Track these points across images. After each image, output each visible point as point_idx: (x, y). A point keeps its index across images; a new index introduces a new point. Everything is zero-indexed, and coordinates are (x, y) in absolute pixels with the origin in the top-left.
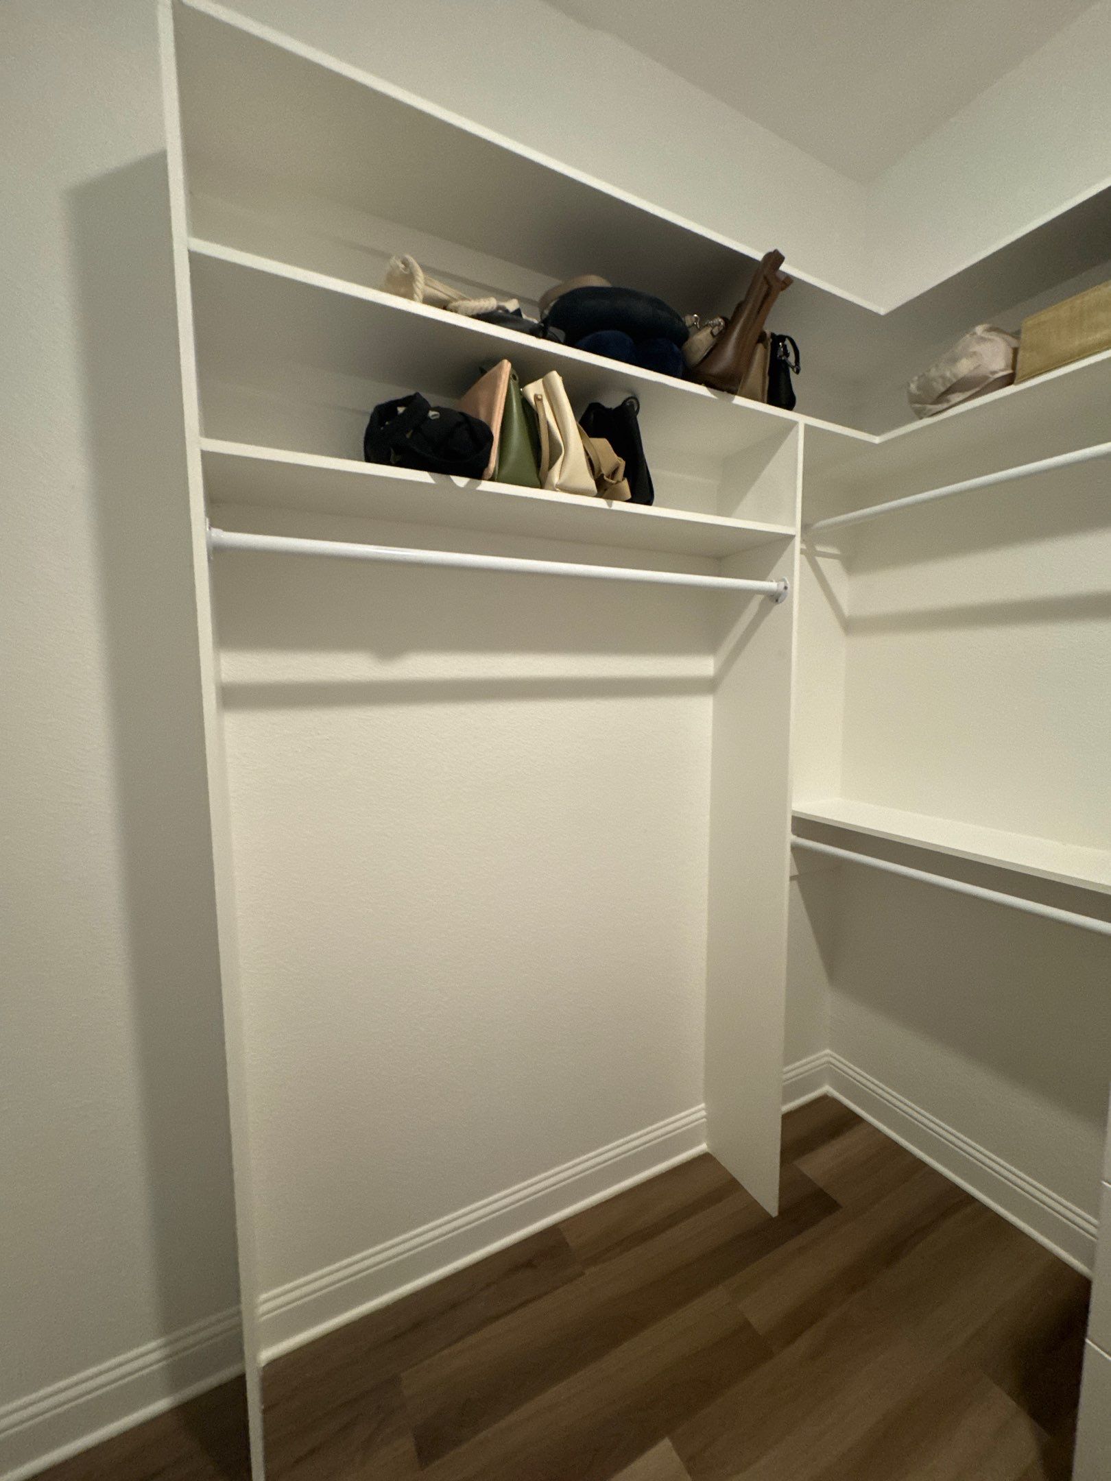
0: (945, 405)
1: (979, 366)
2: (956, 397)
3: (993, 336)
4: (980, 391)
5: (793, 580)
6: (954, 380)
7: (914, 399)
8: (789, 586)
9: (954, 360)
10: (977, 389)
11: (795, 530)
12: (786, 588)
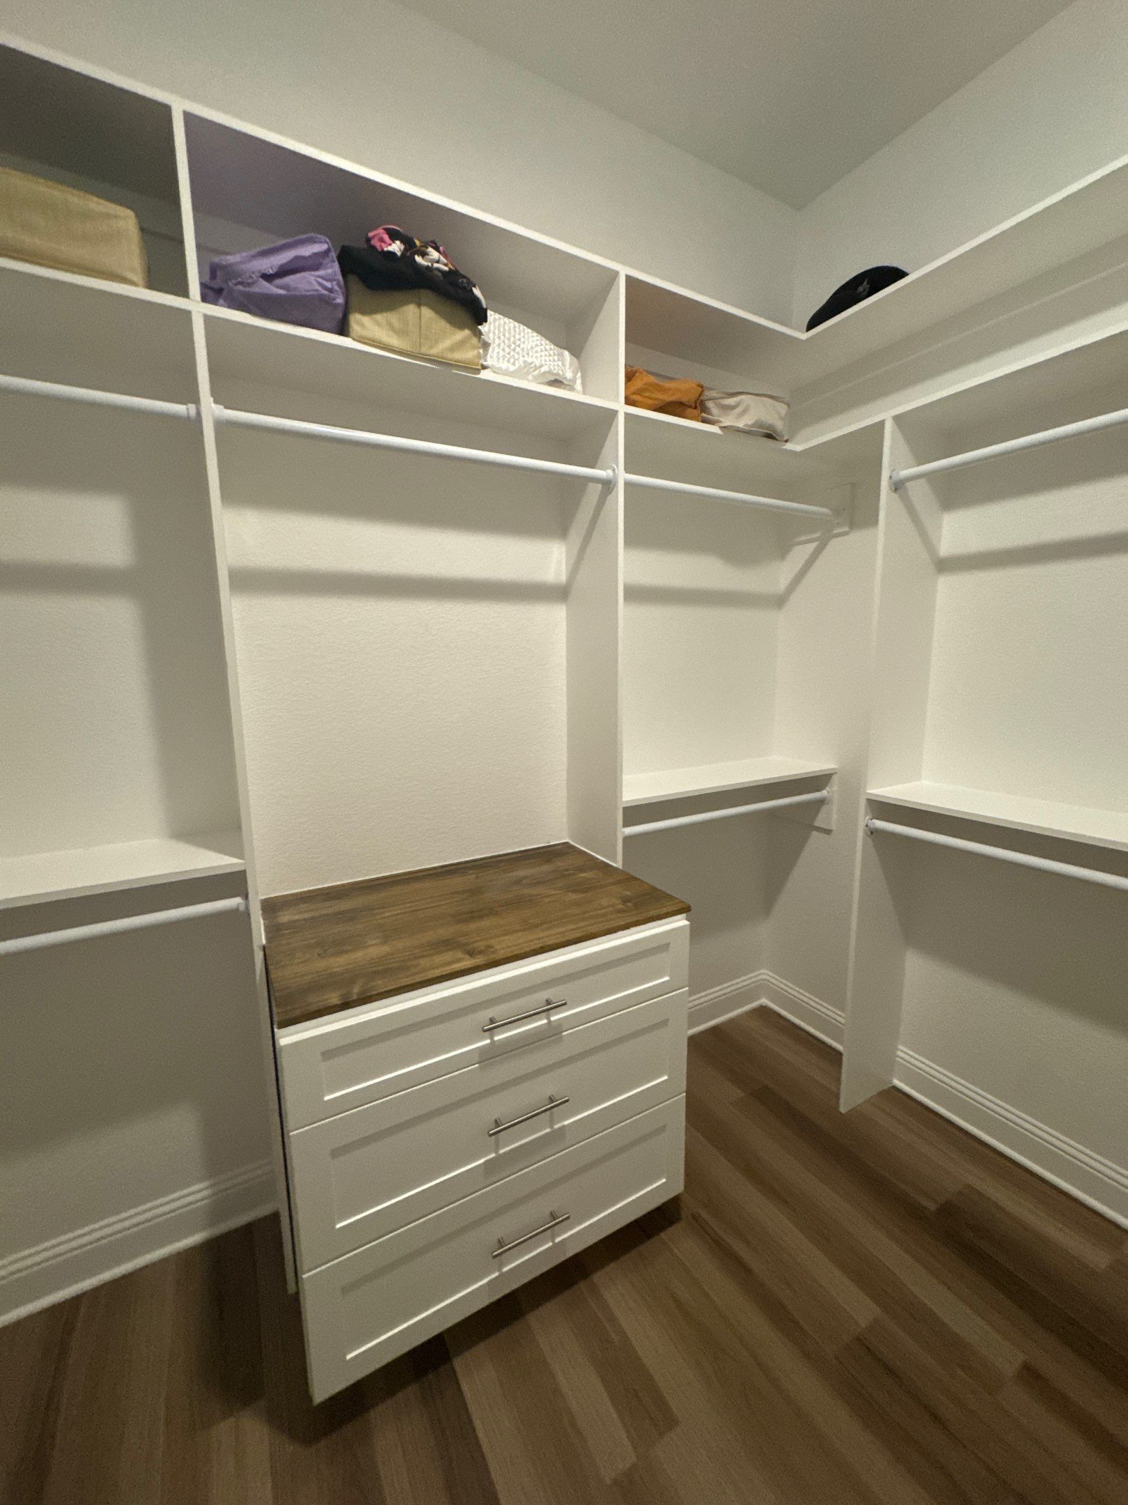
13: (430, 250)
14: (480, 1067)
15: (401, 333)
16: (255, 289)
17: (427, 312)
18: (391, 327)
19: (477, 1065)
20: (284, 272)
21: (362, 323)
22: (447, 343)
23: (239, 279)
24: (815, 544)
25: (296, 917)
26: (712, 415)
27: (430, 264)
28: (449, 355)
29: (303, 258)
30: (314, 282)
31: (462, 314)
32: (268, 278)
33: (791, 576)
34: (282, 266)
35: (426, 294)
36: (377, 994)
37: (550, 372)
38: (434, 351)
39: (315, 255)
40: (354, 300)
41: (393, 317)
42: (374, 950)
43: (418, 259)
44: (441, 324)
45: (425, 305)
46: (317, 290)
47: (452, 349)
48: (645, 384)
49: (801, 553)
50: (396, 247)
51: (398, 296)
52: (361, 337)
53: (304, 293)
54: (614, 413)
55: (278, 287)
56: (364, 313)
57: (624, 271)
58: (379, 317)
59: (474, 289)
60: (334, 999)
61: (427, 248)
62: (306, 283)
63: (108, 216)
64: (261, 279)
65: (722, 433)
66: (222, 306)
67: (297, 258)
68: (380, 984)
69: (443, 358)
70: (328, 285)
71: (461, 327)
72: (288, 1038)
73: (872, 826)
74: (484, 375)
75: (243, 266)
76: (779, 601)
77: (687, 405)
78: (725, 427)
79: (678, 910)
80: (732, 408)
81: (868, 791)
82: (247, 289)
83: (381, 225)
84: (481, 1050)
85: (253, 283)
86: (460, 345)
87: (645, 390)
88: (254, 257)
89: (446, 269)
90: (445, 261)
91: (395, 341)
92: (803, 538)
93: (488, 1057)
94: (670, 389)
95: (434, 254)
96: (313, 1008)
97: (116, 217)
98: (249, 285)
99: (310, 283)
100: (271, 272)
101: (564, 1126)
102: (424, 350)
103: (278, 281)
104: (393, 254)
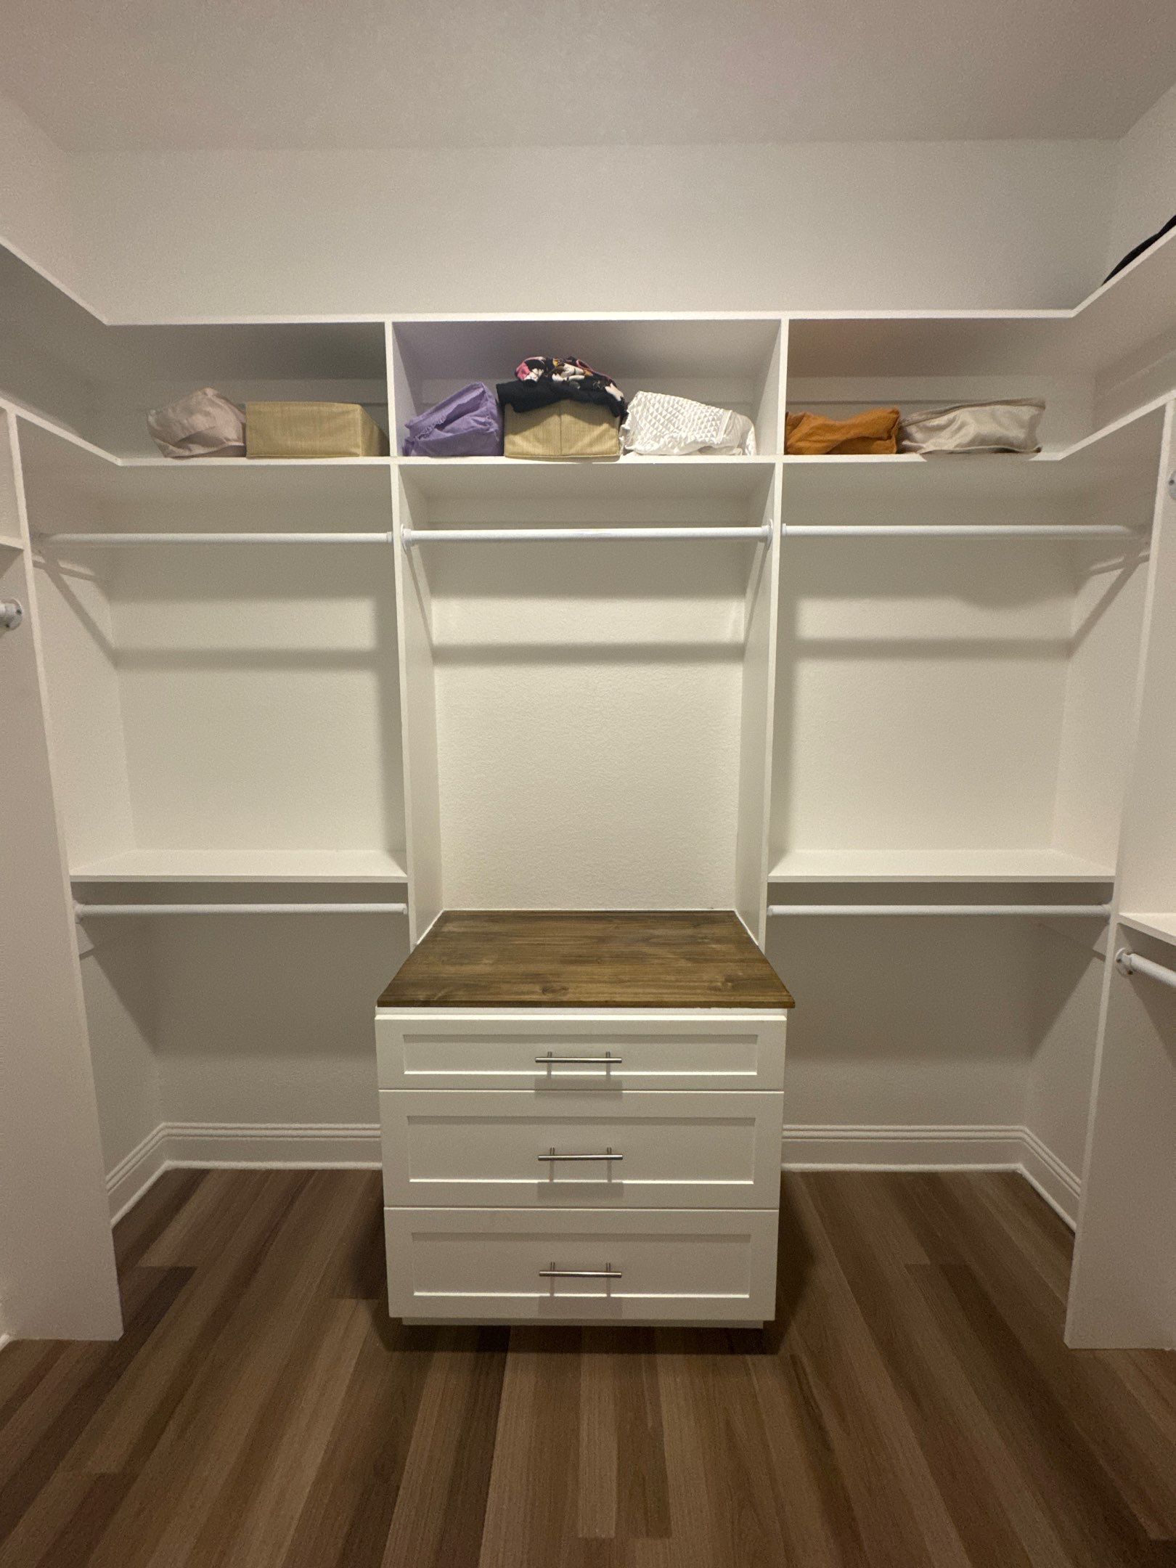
0: (187, 453)
1: (214, 427)
2: (198, 449)
3: (220, 402)
4: (217, 451)
5: (28, 602)
6: (193, 432)
7: (154, 434)
8: (23, 611)
9: (191, 412)
10: (215, 449)
11: (23, 541)
12: (19, 612)
13: (567, 366)
14: (535, 1093)
15: (545, 441)
16: (432, 438)
17: (567, 419)
18: (538, 440)
19: (533, 1091)
20: (450, 420)
21: (516, 442)
22: (587, 440)
23: (422, 433)
24: (1118, 572)
25: (455, 930)
26: (916, 442)
27: (566, 379)
28: (588, 450)
29: (463, 405)
30: (472, 421)
31: (601, 412)
32: (440, 427)
33: (1086, 615)
34: (448, 417)
35: (565, 403)
36: (453, 1002)
37: (695, 442)
38: (573, 451)
39: (474, 399)
40: (509, 426)
41: (538, 431)
42: (483, 967)
43: (556, 378)
44: (582, 424)
45: (564, 413)
46: (473, 427)
47: (591, 444)
48: (811, 429)
49: (1098, 585)
50: (534, 375)
51: (544, 411)
52: (513, 454)
53: (465, 431)
54: (771, 467)
55: (448, 432)
56: (515, 433)
57: (785, 317)
58: (527, 433)
59: (607, 388)
60: (422, 996)
61: (563, 365)
62: (468, 422)
63: (343, 413)
64: (436, 430)
65: (925, 461)
66: (414, 456)
67: (459, 406)
68: (461, 996)
69: (583, 454)
70: (482, 420)
71: (600, 424)
72: (385, 1015)
73: (1127, 964)
74: (624, 460)
75: (423, 423)
76: (1067, 648)
77: (871, 439)
78: (930, 453)
79: (776, 1003)
80: (941, 428)
81: (1121, 914)
82: (428, 439)
83: (524, 360)
84: (537, 1078)
85: (430, 433)
86: (600, 438)
87: (811, 435)
88: (431, 413)
89: (582, 377)
90: (582, 371)
91: (539, 450)
92: (1099, 566)
93: (545, 1087)
94: (843, 427)
95: (569, 368)
96: (404, 998)
97: (348, 412)
98: (428, 436)
99: (468, 423)
100: (442, 422)
101: (622, 1185)
102: (565, 451)
103: (448, 427)
104: (531, 381)
